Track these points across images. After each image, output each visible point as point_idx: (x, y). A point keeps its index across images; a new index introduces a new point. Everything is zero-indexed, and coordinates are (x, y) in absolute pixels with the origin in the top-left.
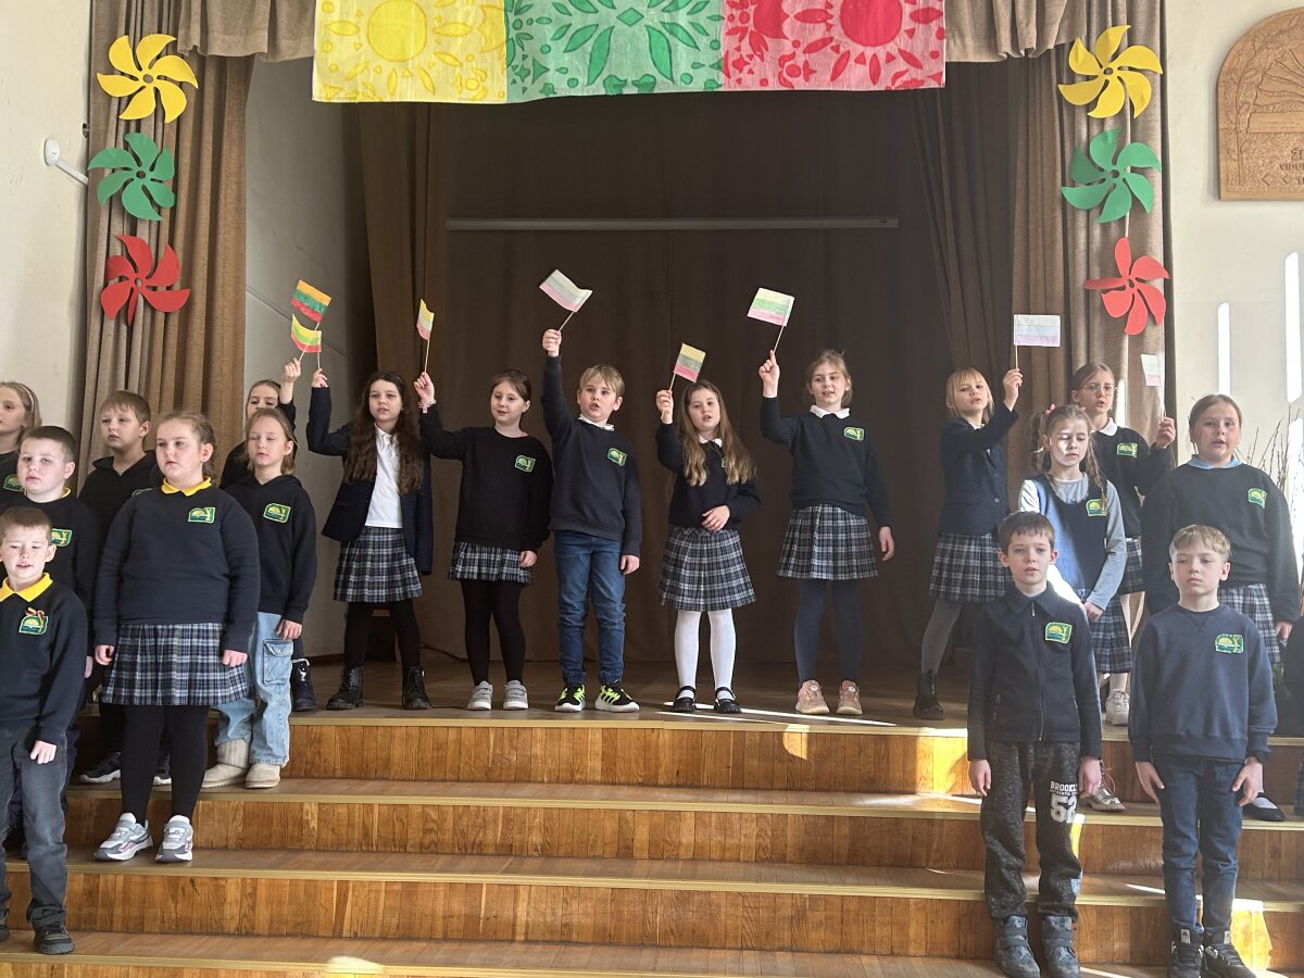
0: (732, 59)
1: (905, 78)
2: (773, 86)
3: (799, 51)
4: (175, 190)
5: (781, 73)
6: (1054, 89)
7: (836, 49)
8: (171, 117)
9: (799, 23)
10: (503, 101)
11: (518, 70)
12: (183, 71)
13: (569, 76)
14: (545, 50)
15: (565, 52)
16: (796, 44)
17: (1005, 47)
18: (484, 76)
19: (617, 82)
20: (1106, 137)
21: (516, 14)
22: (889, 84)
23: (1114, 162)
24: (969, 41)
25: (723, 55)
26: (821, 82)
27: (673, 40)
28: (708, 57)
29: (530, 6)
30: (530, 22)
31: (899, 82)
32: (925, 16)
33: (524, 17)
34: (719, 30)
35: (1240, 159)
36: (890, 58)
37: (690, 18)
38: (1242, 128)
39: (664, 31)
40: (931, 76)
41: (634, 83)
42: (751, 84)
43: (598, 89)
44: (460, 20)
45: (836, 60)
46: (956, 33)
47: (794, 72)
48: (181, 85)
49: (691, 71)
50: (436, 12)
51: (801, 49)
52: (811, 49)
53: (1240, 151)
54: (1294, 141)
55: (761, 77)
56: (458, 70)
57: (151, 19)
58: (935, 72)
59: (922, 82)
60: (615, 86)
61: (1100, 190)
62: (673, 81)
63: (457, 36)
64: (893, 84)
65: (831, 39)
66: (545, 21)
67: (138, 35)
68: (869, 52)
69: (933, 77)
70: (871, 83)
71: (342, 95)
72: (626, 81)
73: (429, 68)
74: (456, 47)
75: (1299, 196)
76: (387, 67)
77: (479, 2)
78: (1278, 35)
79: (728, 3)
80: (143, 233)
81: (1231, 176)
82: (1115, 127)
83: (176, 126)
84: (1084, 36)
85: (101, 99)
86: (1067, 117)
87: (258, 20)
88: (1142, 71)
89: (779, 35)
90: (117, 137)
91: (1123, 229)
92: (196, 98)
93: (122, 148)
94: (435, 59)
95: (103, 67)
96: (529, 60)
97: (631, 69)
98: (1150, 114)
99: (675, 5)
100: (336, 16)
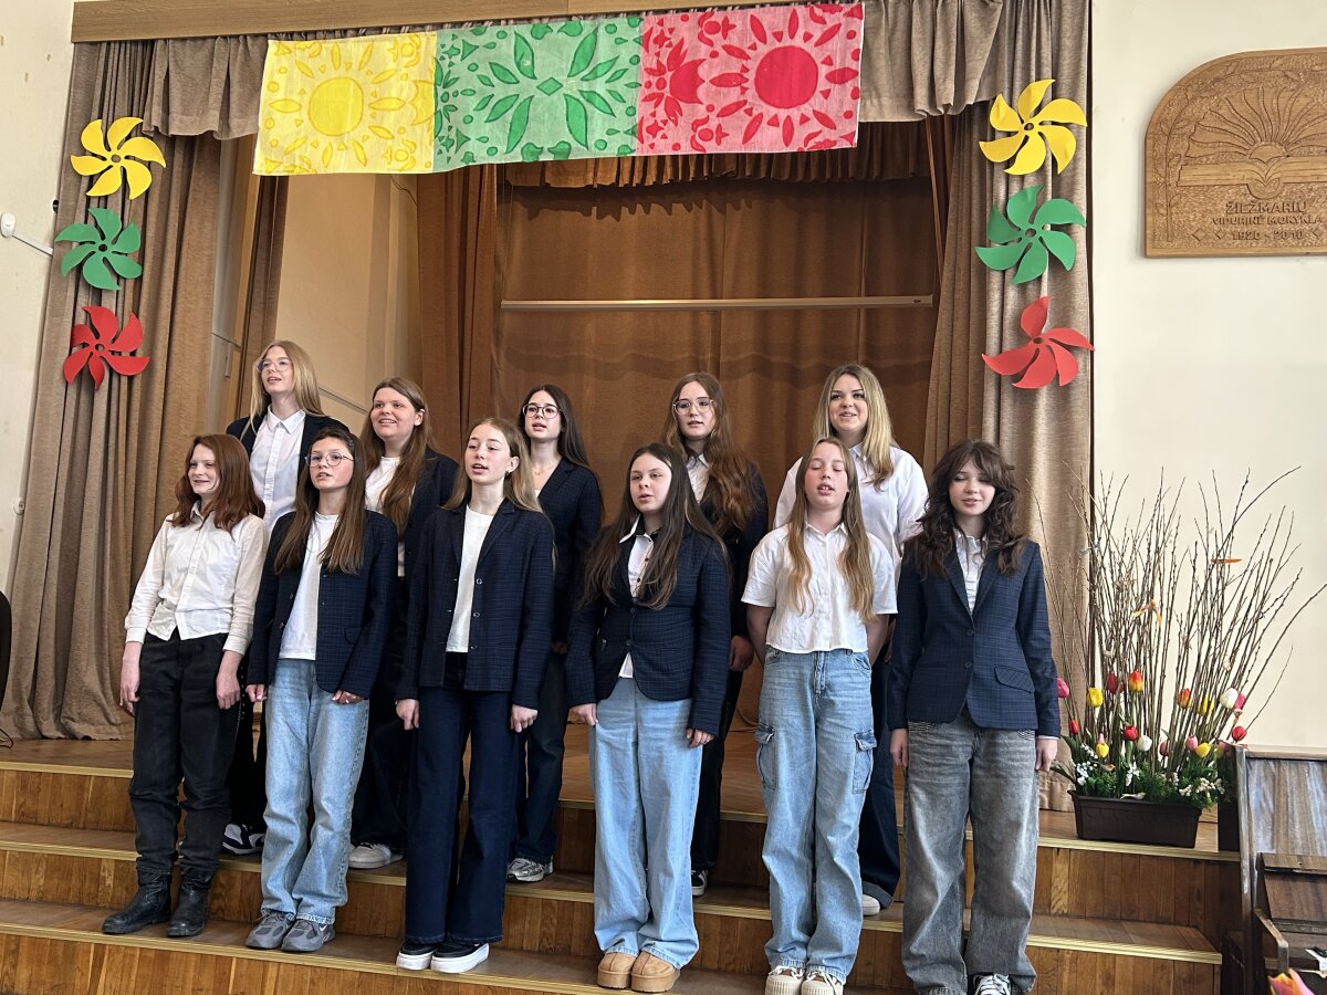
0: (645, 125)
1: (819, 139)
2: (686, 150)
3: (713, 116)
4: (142, 262)
5: (693, 138)
6: (975, 146)
7: (749, 112)
8: (136, 191)
9: (714, 87)
10: (430, 171)
11: (444, 141)
12: (152, 152)
13: (490, 146)
14: (469, 120)
15: (486, 121)
16: (710, 108)
17: (921, 102)
18: (413, 147)
19: (532, 149)
20: (1026, 196)
21: (444, 87)
22: (802, 146)
23: (1032, 221)
24: (886, 101)
25: (638, 121)
26: (733, 145)
27: (589, 107)
28: (624, 123)
29: (457, 79)
30: (456, 94)
31: (811, 143)
32: (840, 77)
33: (451, 90)
34: (634, 97)
35: (1169, 215)
36: (804, 119)
37: (608, 86)
38: (1172, 181)
39: (582, 99)
40: (843, 136)
41: (550, 150)
42: (664, 148)
43: (516, 157)
44: (394, 94)
45: (748, 122)
46: (874, 93)
47: (707, 136)
48: (149, 165)
49: (606, 138)
50: (373, 88)
51: (715, 112)
52: (725, 112)
53: (1170, 206)
54: (1231, 194)
55: (676, 140)
56: (390, 142)
57: (123, 104)
58: (848, 131)
59: (835, 143)
60: (532, 154)
61: (1015, 250)
62: (587, 146)
63: (390, 110)
64: (806, 146)
65: (745, 102)
66: (469, 93)
67: (110, 119)
68: (783, 114)
69: (845, 137)
70: (783, 144)
71: (282, 168)
72: (542, 148)
73: (363, 141)
74: (390, 121)
75: (1234, 252)
76: (324, 141)
77: (413, 78)
78: (1213, 83)
79: (646, 69)
80: (109, 303)
81: (1158, 233)
82: (1036, 184)
83: (143, 202)
84: (1006, 92)
85: (71, 178)
86: (988, 175)
87: (211, 101)
88: (1067, 125)
89: (694, 100)
90: (87, 212)
91: (1039, 290)
92: (164, 177)
93: (91, 222)
94: (369, 133)
95: (75, 149)
96: (454, 131)
97: (548, 137)
98: (1075, 169)
99: (594, 75)
100: (280, 95)
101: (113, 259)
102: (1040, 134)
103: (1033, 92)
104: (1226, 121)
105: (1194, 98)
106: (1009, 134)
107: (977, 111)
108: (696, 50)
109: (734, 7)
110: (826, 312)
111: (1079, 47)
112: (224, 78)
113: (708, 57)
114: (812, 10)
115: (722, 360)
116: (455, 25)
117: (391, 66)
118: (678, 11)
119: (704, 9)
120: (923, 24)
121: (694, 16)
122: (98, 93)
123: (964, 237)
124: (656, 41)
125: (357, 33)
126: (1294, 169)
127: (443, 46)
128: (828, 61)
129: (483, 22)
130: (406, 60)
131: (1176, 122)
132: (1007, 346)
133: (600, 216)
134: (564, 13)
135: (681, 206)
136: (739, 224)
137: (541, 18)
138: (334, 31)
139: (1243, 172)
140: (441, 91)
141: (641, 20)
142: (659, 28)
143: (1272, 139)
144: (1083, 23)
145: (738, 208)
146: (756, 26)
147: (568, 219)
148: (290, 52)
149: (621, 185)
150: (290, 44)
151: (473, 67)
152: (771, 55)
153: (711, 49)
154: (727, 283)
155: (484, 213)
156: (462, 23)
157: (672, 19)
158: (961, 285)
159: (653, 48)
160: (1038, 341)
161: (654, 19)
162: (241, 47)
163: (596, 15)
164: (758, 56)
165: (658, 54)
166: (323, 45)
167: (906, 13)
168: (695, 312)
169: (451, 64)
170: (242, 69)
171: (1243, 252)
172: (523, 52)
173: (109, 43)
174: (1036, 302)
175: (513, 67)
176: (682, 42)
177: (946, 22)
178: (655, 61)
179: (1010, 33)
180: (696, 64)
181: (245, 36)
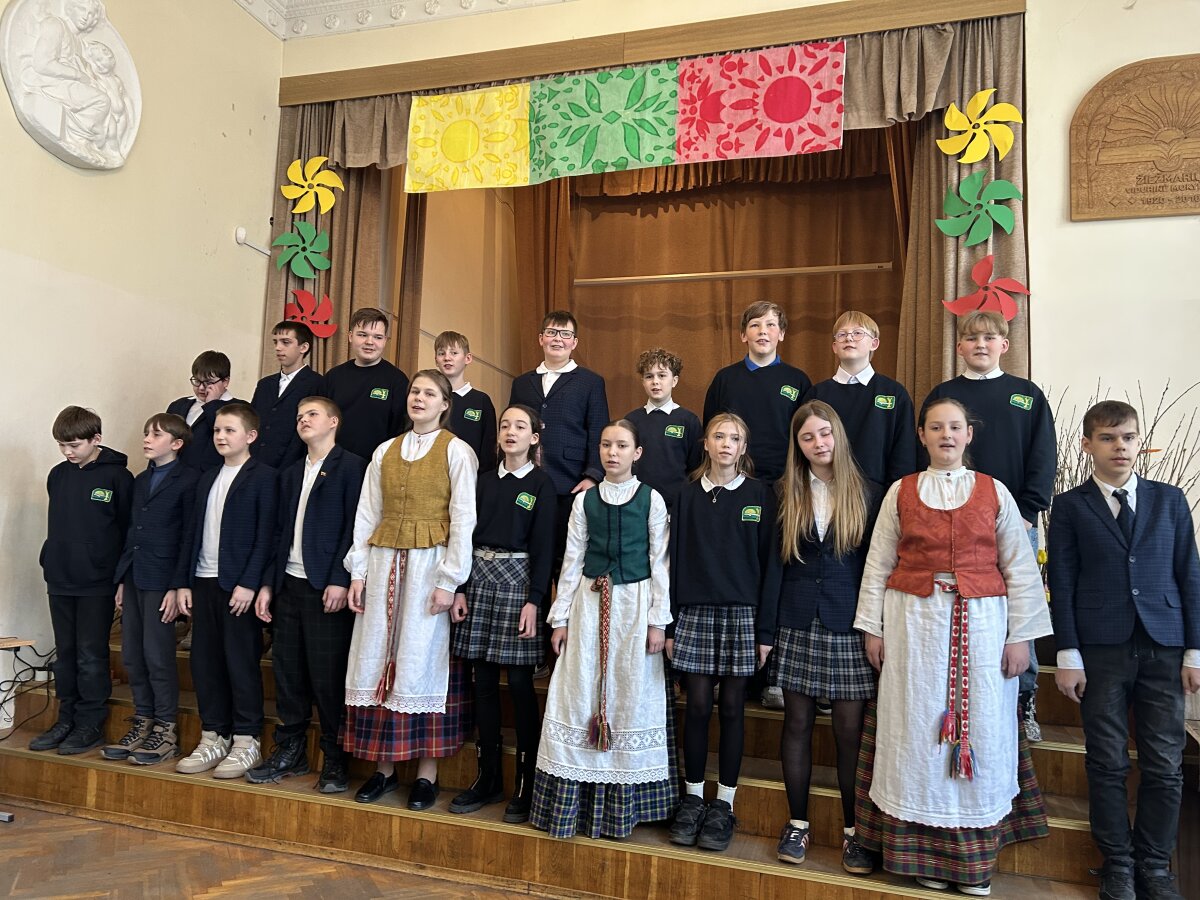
0: (687, 138)
1: (813, 144)
2: (713, 158)
3: (732, 131)
4: (330, 258)
5: (718, 149)
6: (933, 144)
7: (759, 127)
8: (325, 209)
9: (733, 111)
10: (527, 184)
11: (536, 161)
12: (334, 180)
13: (570, 163)
14: (554, 145)
15: (567, 146)
16: (730, 126)
17: (891, 112)
18: (515, 168)
19: (600, 164)
20: (974, 178)
21: (535, 123)
22: (800, 150)
23: (979, 198)
24: (863, 113)
25: (676, 139)
26: (748, 152)
27: (641, 131)
28: (666, 141)
29: (545, 116)
30: (544, 127)
31: (807, 148)
32: (828, 97)
33: (540, 125)
34: (673, 121)
35: (1090, 188)
36: (801, 130)
37: (655, 114)
38: (1092, 161)
39: (635, 125)
41: (613, 164)
42: (696, 158)
43: (589, 170)
44: (500, 130)
45: (756, 139)
46: (854, 107)
47: (728, 147)
48: (333, 190)
49: (653, 153)
50: (486, 126)
51: (735, 128)
52: (742, 128)
53: (1090, 181)
54: (1140, 169)
55: (707, 151)
56: (498, 165)
57: (314, 148)
58: (835, 138)
59: (825, 147)
60: (600, 167)
61: (967, 220)
62: (639, 159)
63: (498, 142)
64: (803, 149)
65: (756, 120)
66: (554, 125)
67: (306, 159)
68: (785, 127)
69: (833, 142)
70: (786, 150)
71: (423, 187)
72: (607, 163)
73: (480, 165)
74: (498, 149)
75: (1143, 214)
76: (453, 167)
77: (513, 117)
78: (1124, 83)
79: (682, 100)
80: (309, 287)
81: (1081, 202)
82: (982, 170)
83: (329, 216)
84: (957, 101)
85: (282, 201)
86: (943, 165)
87: (374, 142)
88: (1006, 123)
89: (719, 121)
90: (292, 225)
91: (986, 250)
92: (343, 197)
93: (295, 232)
94: (484, 159)
95: (284, 181)
96: (543, 154)
97: (611, 154)
98: (1013, 156)
99: (644, 107)
100: (421, 135)
101: (311, 257)
102: (985, 131)
103: (979, 99)
104: (1136, 113)
105: (1109, 96)
106: (960, 133)
107: (934, 117)
108: (719, 84)
109: (746, 50)
110: (812, 277)
111: (1015, 61)
112: (382, 124)
113: (727, 89)
114: (806, 49)
115: (734, 315)
116: (542, 77)
117: (498, 109)
118: (704, 55)
119: (725, 53)
120: (891, 52)
121: (717, 59)
122: (298, 141)
123: (925, 214)
124: (689, 79)
125: (473, 86)
126: (1190, 148)
127: (534, 93)
128: (819, 86)
129: (562, 73)
130: (509, 104)
131: (1096, 114)
132: (962, 294)
133: (643, 215)
134: (621, 63)
135: (701, 205)
136: (745, 217)
137: (604, 68)
138: (457, 87)
139: (1149, 152)
140: (534, 126)
141: (678, 64)
142: (691, 69)
143: (1173, 125)
144: (1018, 43)
145: (744, 205)
146: (764, 63)
147: (621, 219)
148: (427, 103)
149: (658, 192)
150: (427, 98)
151: (556, 107)
152: (775, 85)
153: (730, 82)
154: (737, 260)
155: (561, 217)
156: (547, 75)
157: (700, 62)
158: (923, 250)
159: (687, 84)
160: (986, 288)
161: (687, 63)
162: (393, 103)
163: (644, 63)
164: (765, 85)
165: (690, 89)
166: (451, 98)
167: (878, 46)
168: (713, 281)
169: (540, 106)
170: (395, 118)
171: (1149, 214)
172: (591, 93)
173: (304, 105)
174: (983, 260)
175: (586, 106)
176: (708, 78)
177: (908, 51)
178: (688, 94)
179: (960, 55)
180: (720, 93)
181: (396, 95)
